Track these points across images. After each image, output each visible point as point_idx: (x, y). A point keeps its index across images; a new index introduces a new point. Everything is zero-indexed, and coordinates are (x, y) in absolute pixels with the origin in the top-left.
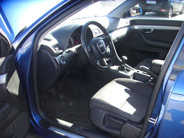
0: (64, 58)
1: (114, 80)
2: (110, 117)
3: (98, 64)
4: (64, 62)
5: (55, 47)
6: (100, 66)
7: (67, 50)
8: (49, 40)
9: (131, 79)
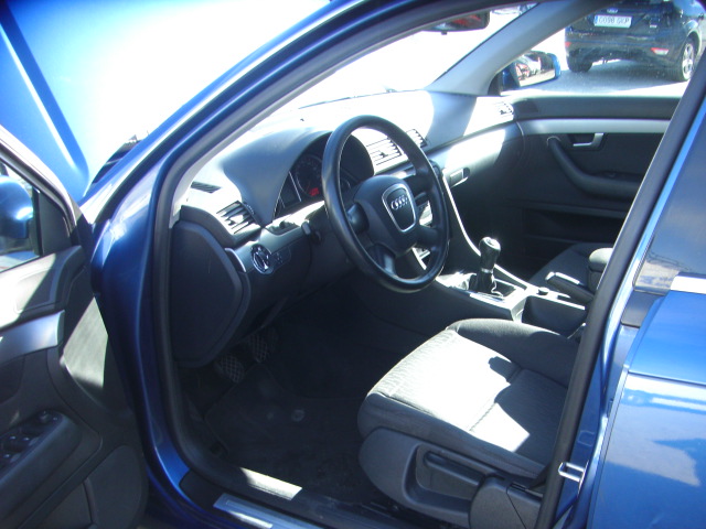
0: (266, 253)
1: (453, 325)
2: (432, 461)
3: (389, 270)
4: (266, 267)
5: (230, 212)
6: (396, 277)
7: (276, 223)
8: (210, 189)
9: (517, 323)
